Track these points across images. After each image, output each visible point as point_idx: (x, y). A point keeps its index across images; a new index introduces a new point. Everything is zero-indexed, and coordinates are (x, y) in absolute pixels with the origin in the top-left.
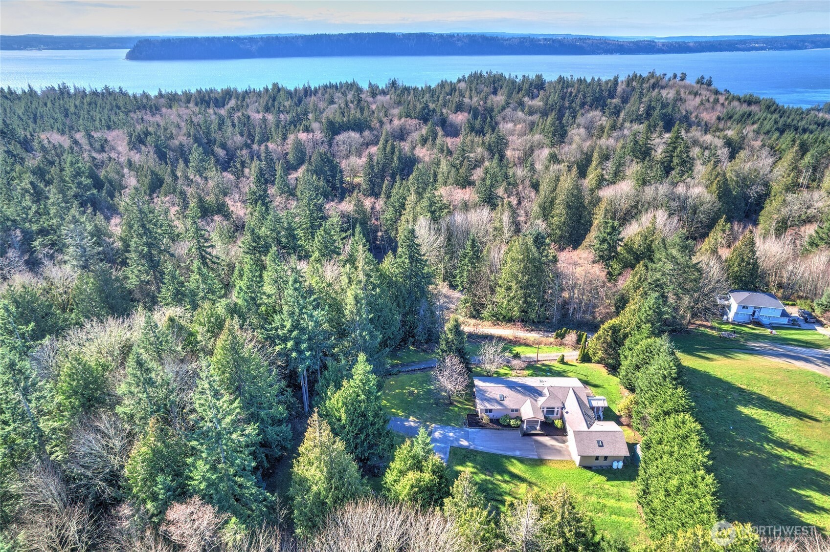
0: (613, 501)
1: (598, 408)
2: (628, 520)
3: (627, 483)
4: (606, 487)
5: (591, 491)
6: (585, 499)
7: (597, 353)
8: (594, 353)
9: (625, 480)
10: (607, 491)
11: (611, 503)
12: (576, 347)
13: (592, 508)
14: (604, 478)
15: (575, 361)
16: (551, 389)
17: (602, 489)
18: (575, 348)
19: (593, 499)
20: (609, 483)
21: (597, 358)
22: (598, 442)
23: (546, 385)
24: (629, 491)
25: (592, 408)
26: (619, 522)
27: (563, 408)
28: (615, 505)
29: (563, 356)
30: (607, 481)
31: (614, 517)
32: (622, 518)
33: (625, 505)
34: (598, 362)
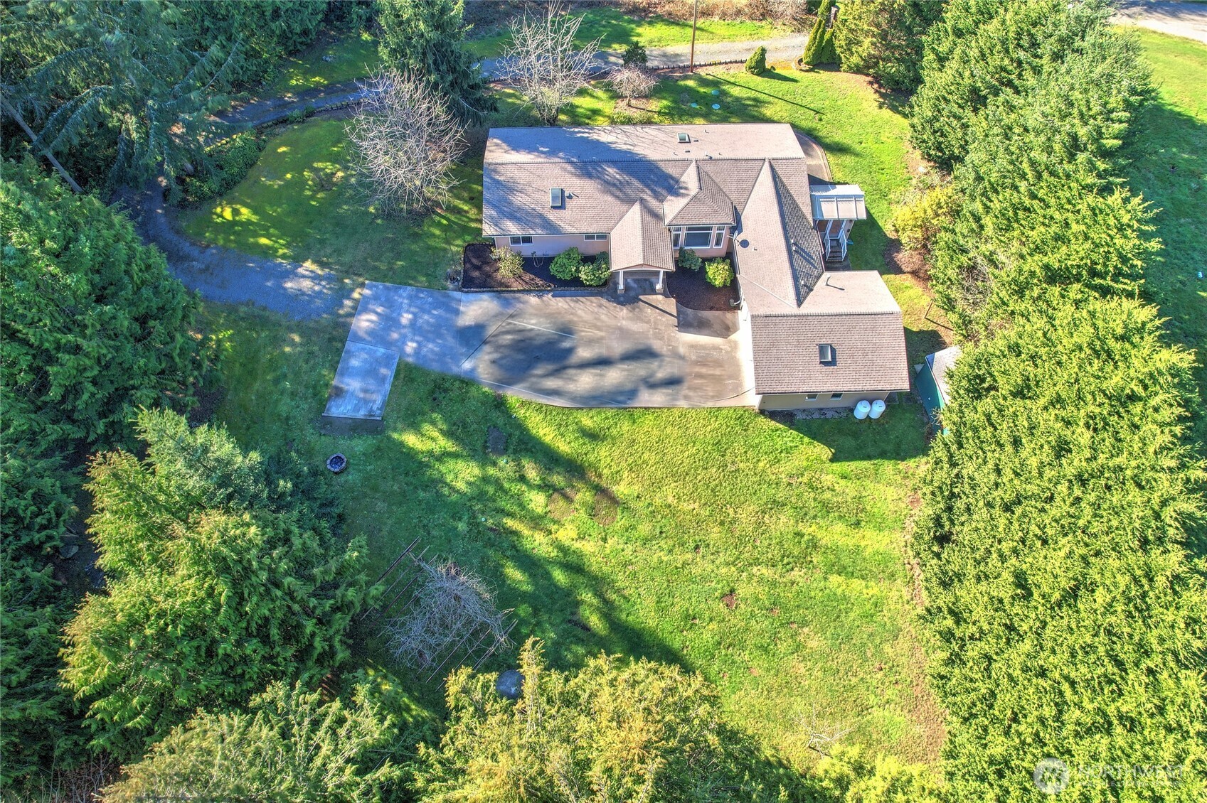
0: (840, 527)
1: (838, 224)
2: (874, 589)
3: (888, 467)
4: (828, 480)
5: (780, 496)
6: (759, 524)
7: (859, 43)
8: (850, 42)
9: (883, 455)
10: (827, 495)
11: (835, 534)
12: (803, 22)
13: (776, 552)
14: (824, 452)
15: (794, 65)
16: (707, 167)
17: (814, 489)
18: (800, 24)
19: (783, 523)
20: (837, 467)
21: (855, 59)
22: (822, 349)
23: (697, 152)
24: (891, 493)
25: (821, 225)
26: (845, 598)
27: (737, 227)
28: (842, 542)
29: (763, 51)
30: (834, 459)
31: (835, 579)
32: (857, 584)
33: (873, 541)
34: (858, 70)
